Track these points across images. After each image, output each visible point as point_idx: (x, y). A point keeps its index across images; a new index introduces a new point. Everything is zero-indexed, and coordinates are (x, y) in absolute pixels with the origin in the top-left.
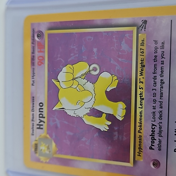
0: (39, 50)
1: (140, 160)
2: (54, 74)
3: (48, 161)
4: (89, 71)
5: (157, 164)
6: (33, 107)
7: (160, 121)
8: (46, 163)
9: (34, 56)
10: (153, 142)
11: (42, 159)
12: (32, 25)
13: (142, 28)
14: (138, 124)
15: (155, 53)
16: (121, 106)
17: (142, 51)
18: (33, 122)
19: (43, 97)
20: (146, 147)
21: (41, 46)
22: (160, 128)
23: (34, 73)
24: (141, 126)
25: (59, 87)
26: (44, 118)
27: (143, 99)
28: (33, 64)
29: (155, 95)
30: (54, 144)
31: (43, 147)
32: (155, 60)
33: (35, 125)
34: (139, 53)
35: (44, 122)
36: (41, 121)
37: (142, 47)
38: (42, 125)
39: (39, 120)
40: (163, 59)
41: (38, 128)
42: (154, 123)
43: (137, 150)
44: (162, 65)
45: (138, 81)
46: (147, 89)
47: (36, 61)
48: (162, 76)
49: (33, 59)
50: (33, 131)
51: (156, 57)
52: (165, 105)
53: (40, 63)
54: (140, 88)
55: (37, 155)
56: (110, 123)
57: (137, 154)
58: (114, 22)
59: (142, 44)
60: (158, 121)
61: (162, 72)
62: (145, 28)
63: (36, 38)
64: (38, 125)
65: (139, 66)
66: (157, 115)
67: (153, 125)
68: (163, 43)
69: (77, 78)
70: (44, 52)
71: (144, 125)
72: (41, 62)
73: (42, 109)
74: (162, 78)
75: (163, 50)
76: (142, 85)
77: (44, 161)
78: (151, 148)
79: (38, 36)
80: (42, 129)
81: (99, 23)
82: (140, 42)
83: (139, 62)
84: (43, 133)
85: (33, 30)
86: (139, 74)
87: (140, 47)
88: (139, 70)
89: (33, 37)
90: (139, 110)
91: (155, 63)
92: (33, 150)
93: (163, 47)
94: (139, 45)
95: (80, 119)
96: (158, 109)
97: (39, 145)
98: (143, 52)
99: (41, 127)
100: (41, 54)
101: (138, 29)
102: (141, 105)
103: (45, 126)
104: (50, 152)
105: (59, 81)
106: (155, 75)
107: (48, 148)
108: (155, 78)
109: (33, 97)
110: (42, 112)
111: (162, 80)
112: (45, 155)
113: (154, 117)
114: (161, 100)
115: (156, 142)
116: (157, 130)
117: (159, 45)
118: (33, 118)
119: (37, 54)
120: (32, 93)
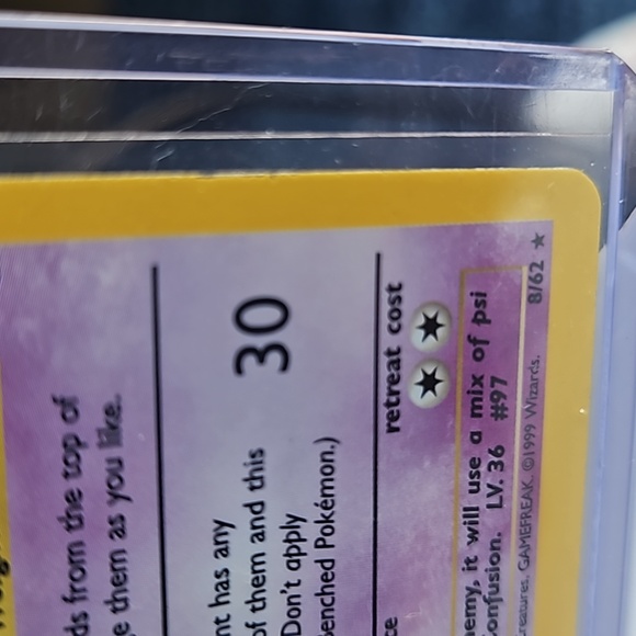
15: (66, 475)
32: (72, 521)
40: (120, 508)
44: (118, 544)
48: (118, 603)
51: (73, 498)
61: (119, 582)
68: (112, 411)
74: (120, 618)
75: (114, 452)
91: (75, 536)
93: (111, 433)
106: (78, 608)
108: (79, 625)
111: (120, 630)
117: (90, 423)
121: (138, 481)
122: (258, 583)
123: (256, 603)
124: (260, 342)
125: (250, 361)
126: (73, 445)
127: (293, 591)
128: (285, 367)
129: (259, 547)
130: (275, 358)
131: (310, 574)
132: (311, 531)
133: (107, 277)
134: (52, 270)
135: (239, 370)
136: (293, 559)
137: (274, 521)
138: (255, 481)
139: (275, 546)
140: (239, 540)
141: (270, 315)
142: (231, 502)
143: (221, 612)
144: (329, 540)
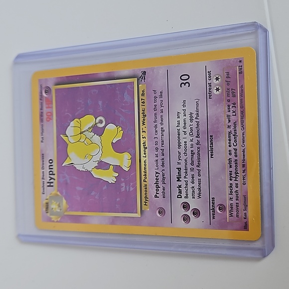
0: (47, 106)
1: (147, 209)
2: (62, 129)
3: (59, 219)
4: (96, 124)
5: (162, 212)
6: (43, 164)
7: (163, 168)
8: (57, 222)
9: (42, 112)
10: (157, 190)
11: (53, 218)
12: (40, 80)
13: (142, 79)
14: (143, 173)
15: (154, 102)
16: (127, 156)
17: (143, 101)
18: (44, 180)
19: (52, 153)
20: (151, 196)
21: (49, 102)
22: (163, 175)
23: (43, 130)
24: (145, 175)
25: (68, 142)
26: (54, 174)
27: (146, 148)
28: (42, 120)
29: (156, 143)
30: (64, 201)
31: (54, 206)
32: (155, 109)
33: (45, 183)
34: (141, 104)
35: (54, 179)
36: (51, 179)
37: (143, 97)
38: (52, 183)
39: (50, 177)
40: (162, 108)
41: (48, 186)
42: (157, 171)
43: (144, 200)
44: (162, 114)
45: (141, 131)
46: (149, 138)
47: (45, 117)
48: (162, 124)
49: (41, 115)
50: (44, 189)
51: (155, 106)
52: (166, 152)
53: (48, 119)
54: (143, 138)
55: (48, 214)
56: (117, 175)
57: (143, 203)
58: (116, 75)
59: (143, 95)
60: (161, 168)
61: (162, 120)
62: (145, 79)
63: (44, 94)
64: (48, 183)
65: (141, 115)
66: (160, 163)
67: (157, 173)
68: (161, 92)
69: (84, 131)
70: (52, 107)
71: (149, 174)
72: (50, 118)
73: (52, 166)
74: (162, 126)
75: (161, 99)
76: (145, 135)
77: (56, 221)
78: (156, 196)
79: (46, 92)
80: (52, 186)
81: (103, 76)
82: (141, 92)
83: (141, 112)
84: (53, 191)
85: (41, 86)
86: (141, 124)
87: (141, 97)
88: (141, 119)
89: (41, 93)
90: (143, 159)
91: (155, 112)
92: (44, 209)
93: (161, 96)
94: (140, 95)
95: (89, 173)
96: (160, 157)
97: (49, 204)
98: (143, 103)
99: (52, 184)
100: (49, 110)
101: (138, 80)
102: (145, 154)
103: (55, 183)
104: (61, 210)
105: (67, 136)
106: (156, 123)
107: (59, 206)
108: (156, 127)
109: (43, 154)
110: (52, 169)
111: (162, 128)
112: (56, 214)
113: (157, 166)
114: (162, 148)
115: (161, 190)
116: (160, 177)
117: (158, 94)
118: (43, 176)
119: (45, 110)
120: (41, 151)
121: (165, 104)
122: (185, 124)
123: (185, 127)
124: (185, 82)
125: (183, 85)
126: (156, 97)
127: (191, 126)
128: (189, 86)
129: (185, 117)
130: (187, 84)
131: (194, 124)
132: (194, 116)
133: (160, 72)
134: (153, 71)
135: (181, 87)
136: (191, 120)
137: (187, 113)
138: (184, 106)
139: (188, 117)
140: (181, 115)
141: (186, 77)
142: (180, 109)
143: (178, 128)
144: (198, 118)
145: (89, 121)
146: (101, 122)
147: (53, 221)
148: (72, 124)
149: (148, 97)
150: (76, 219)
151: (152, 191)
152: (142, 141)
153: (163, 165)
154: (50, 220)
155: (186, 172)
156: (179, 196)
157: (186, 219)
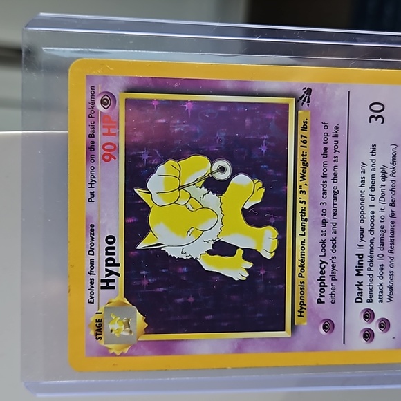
121: (342, 147)
122: (373, 183)
123: (372, 189)
124: (377, 114)
125: (373, 119)
126: (326, 135)
127: (383, 188)
128: (383, 123)
129: (374, 172)
130: (380, 119)
131: (388, 184)
132: (389, 171)
133: (337, 93)
134: (324, 90)
135: (370, 122)
136: (384, 178)
137: (378, 166)
138: (373, 153)
139: (378, 173)
140: (368, 168)
141: (379, 107)
142: (367, 157)
143: (362, 189)
144: (394, 175)
145: (198, 166)
146: (222, 169)
147: (114, 355)
148: (161, 169)
149: (314, 132)
150: (165, 349)
151: (313, 292)
152: (299, 207)
153: (334, 249)
154: (105, 353)
155: (371, 261)
156: (358, 300)
157: (368, 335)
